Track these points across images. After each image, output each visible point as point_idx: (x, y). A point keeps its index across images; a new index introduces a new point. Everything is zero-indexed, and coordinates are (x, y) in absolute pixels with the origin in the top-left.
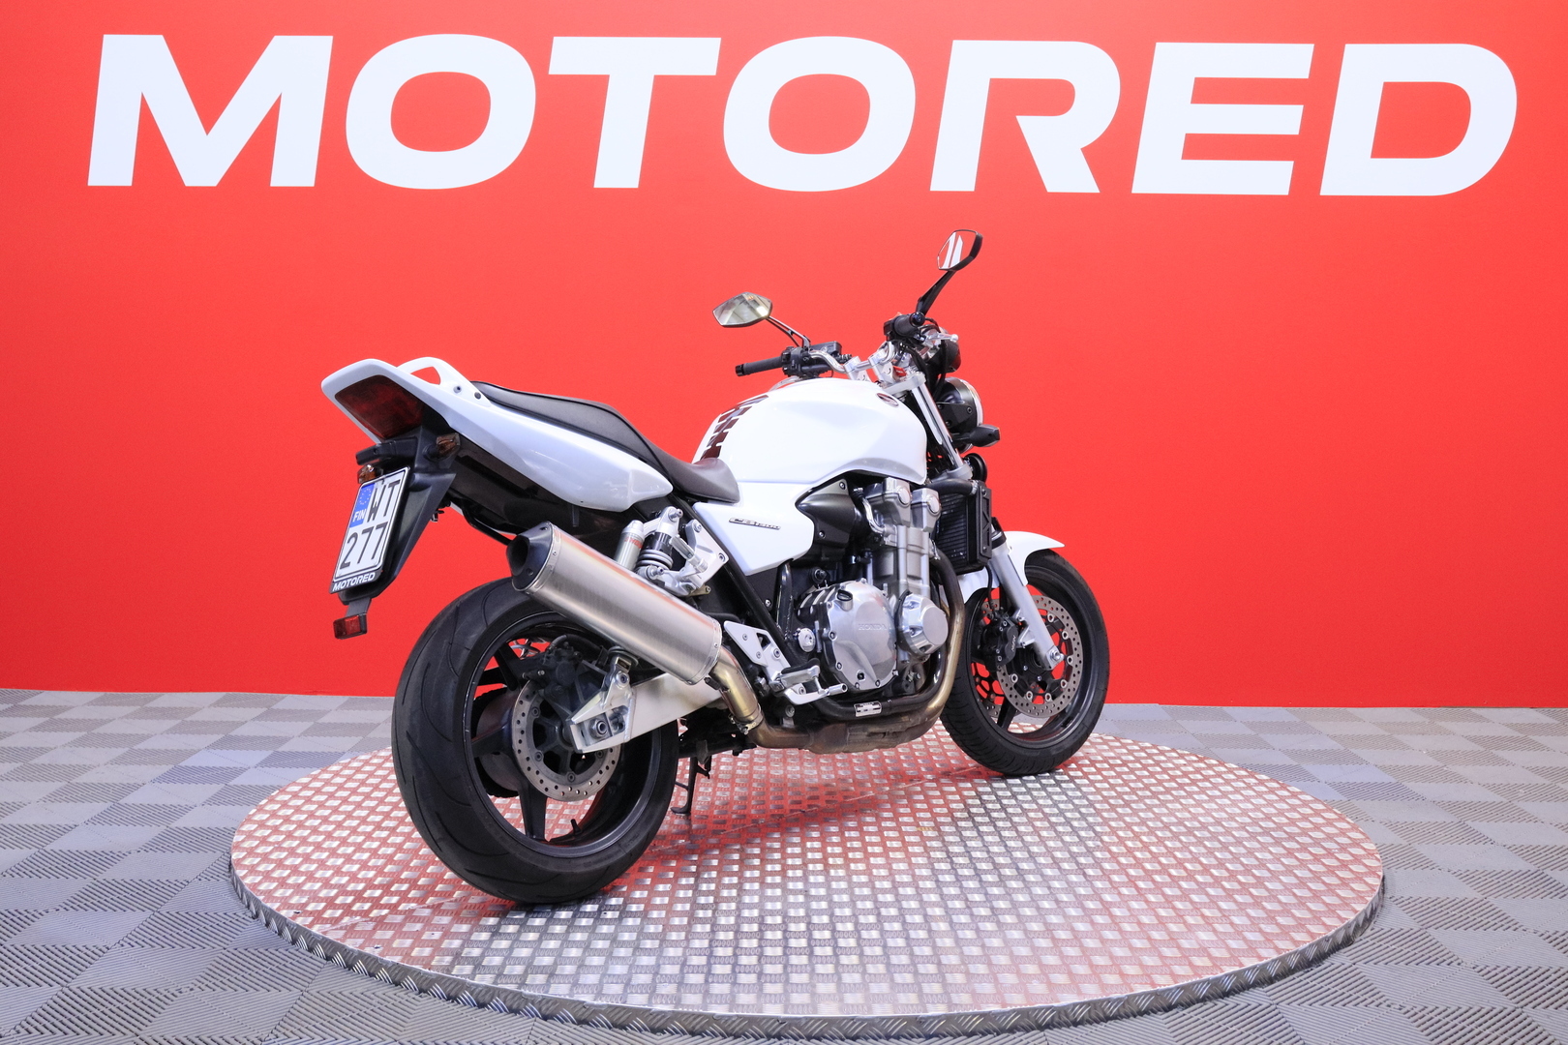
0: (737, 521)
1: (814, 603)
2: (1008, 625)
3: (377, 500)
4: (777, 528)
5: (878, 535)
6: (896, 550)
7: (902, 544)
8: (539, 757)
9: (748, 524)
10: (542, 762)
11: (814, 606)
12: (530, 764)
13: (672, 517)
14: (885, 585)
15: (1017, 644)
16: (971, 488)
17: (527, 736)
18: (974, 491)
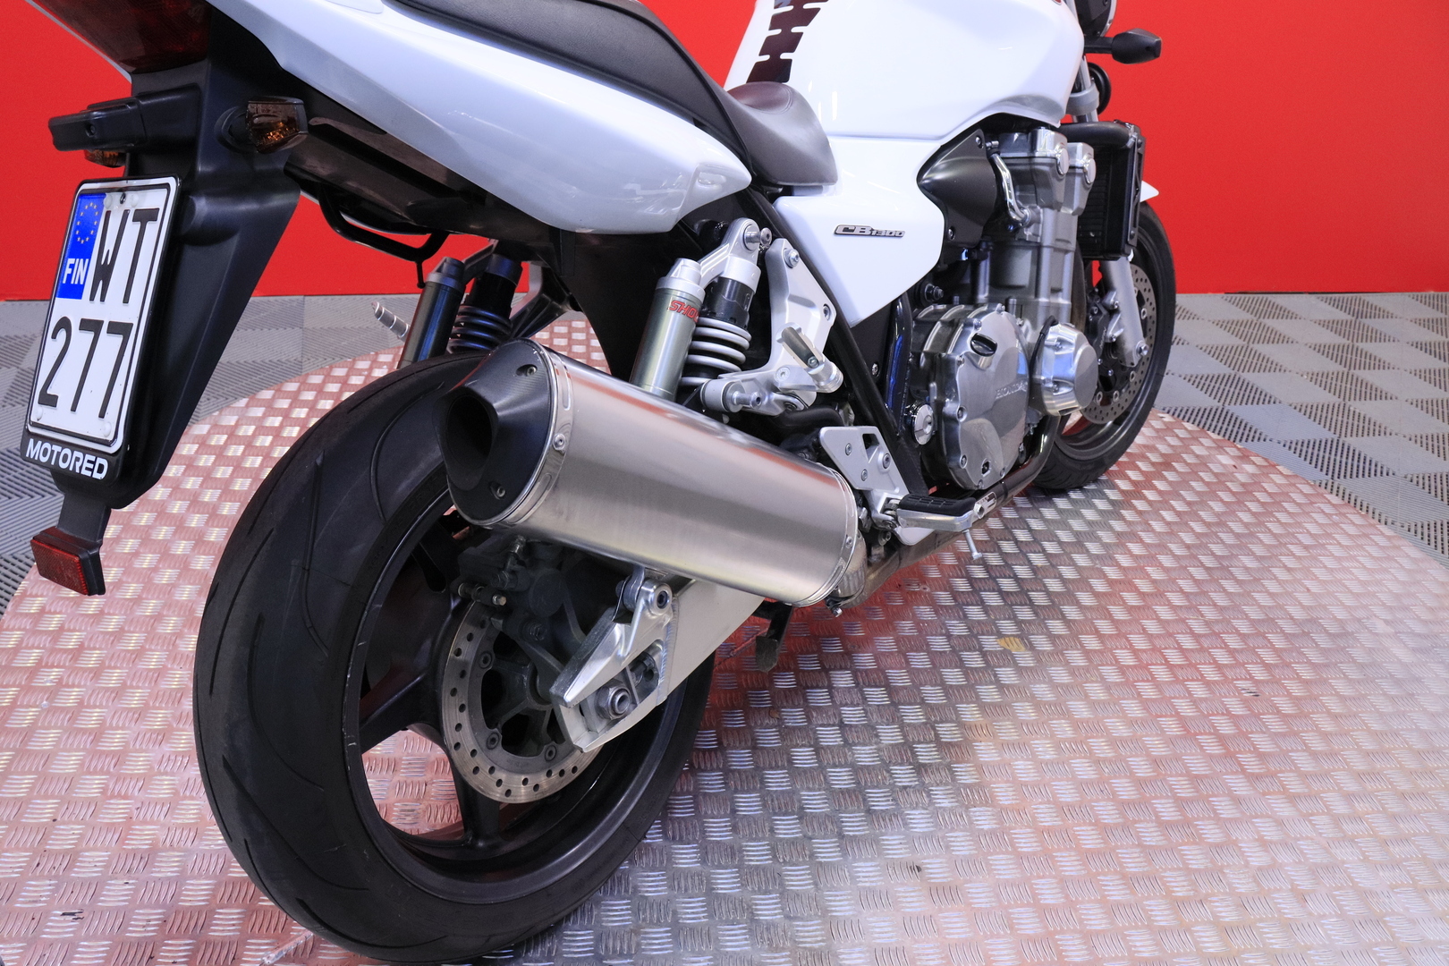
0: (848, 231)
1: (927, 348)
2: (1100, 312)
3: (109, 246)
4: (900, 235)
5: (1015, 223)
6: (1038, 248)
7: (1048, 240)
8: (493, 740)
9: (862, 233)
10: (500, 747)
11: (927, 354)
12: (478, 760)
13: (747, 240)
14: (1013, 301)
15: (1105, 338)
16: (1127, 139)
17: (470, 713)
18: (1129, 144)
